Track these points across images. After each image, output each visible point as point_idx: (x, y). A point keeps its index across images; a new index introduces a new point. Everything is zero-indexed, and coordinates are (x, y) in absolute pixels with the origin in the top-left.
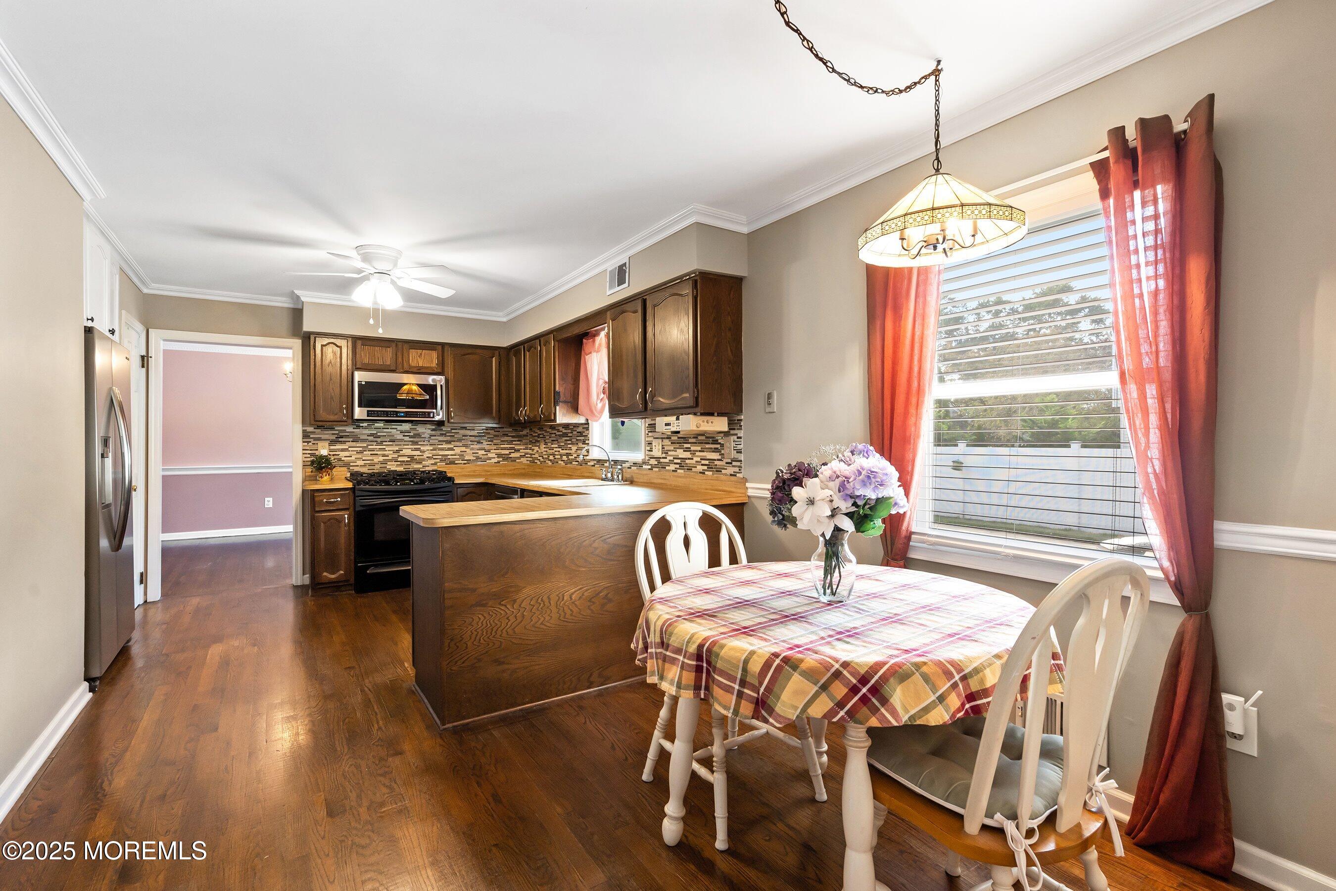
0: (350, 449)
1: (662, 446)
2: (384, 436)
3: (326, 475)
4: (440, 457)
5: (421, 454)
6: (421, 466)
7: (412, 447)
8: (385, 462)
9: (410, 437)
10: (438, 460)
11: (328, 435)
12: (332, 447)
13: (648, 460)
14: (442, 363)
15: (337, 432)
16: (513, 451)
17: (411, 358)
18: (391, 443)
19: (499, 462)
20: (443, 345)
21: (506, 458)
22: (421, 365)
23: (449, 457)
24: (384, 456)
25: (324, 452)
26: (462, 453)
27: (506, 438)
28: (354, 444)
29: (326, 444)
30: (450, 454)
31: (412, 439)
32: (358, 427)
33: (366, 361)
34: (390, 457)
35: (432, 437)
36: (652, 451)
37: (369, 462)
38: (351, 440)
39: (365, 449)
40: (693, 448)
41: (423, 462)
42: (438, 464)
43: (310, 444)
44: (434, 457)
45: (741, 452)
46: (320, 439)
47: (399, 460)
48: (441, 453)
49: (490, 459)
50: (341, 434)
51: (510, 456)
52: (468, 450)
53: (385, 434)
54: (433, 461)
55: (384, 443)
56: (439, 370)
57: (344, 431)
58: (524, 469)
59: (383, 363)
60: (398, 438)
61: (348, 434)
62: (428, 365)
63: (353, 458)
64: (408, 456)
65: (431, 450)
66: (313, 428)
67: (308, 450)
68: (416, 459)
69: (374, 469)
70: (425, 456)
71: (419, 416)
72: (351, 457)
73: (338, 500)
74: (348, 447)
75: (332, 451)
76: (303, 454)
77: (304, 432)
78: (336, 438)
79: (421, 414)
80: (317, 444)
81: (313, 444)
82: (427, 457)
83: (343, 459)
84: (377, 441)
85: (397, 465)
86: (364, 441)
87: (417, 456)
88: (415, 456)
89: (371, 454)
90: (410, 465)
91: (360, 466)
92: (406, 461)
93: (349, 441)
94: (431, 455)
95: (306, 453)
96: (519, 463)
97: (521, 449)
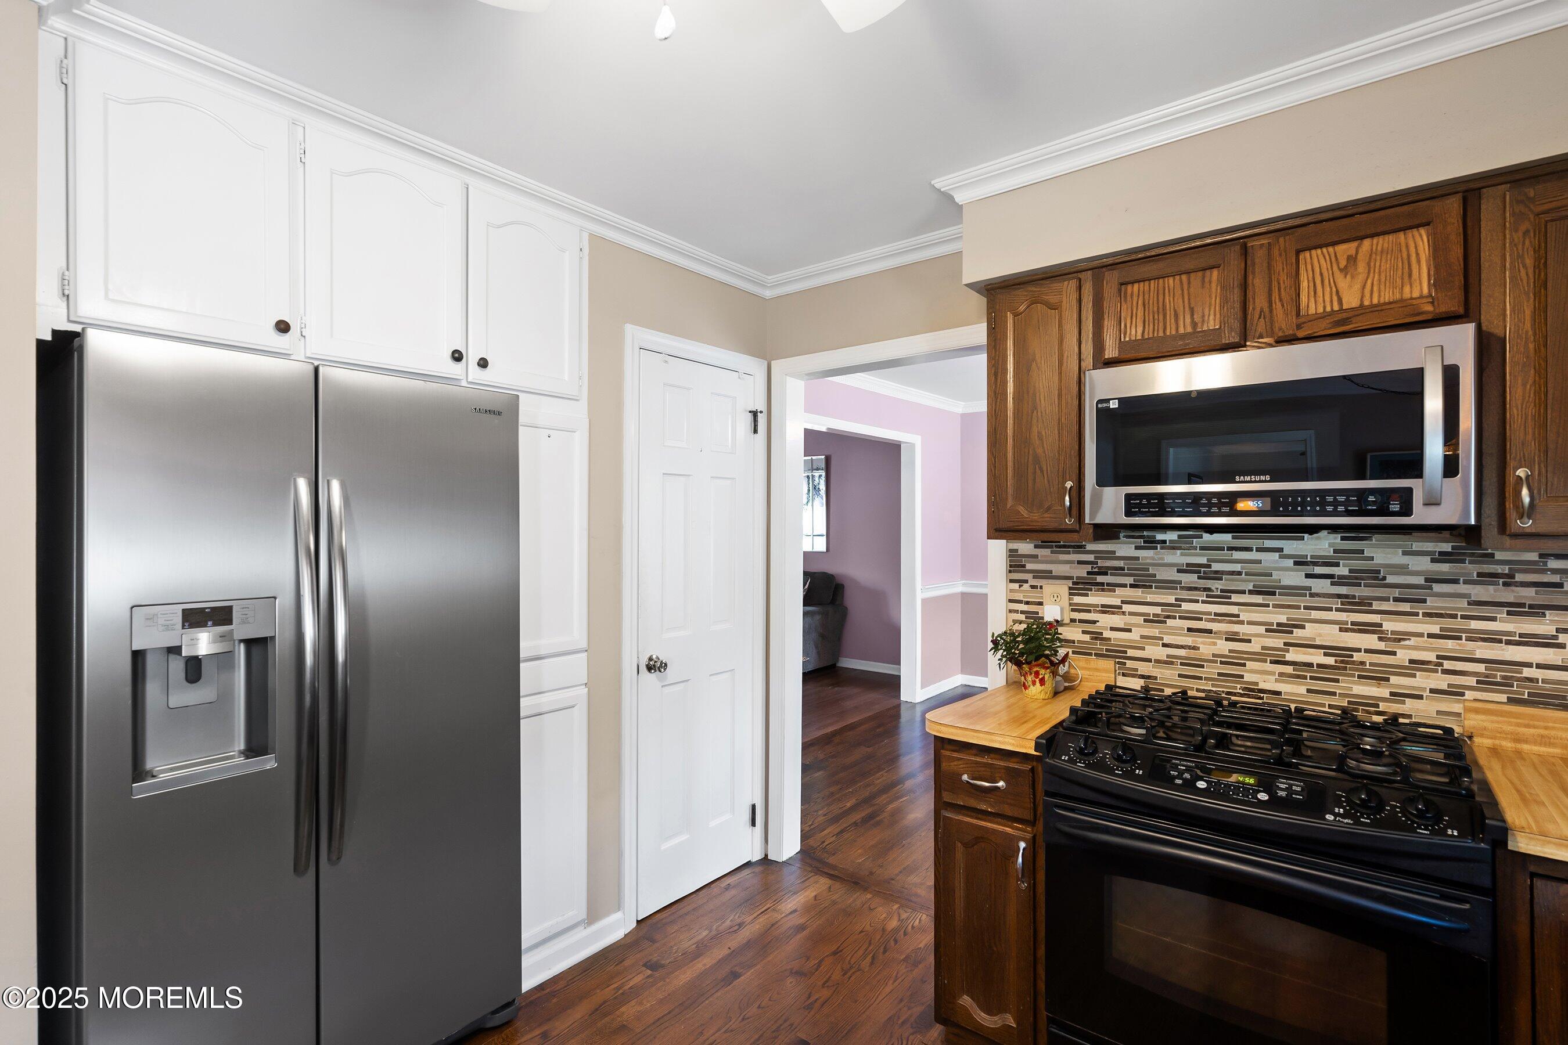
0: (1126, 608)
2: (1232, 573)
3: (1034, 683)
4: (1480, 667)
5: (1381, 646)
6: (1384, 692)
7: (1343, 616)
8: (1236, 660)
9: (1337, 580)
10: (1472, 681)
11: (1068, 564)
12: (1077, 599)
14: (1465, 269)
15: (1091, 558)
17: (1304, 284)
18: (1258, 599)
20: (1468, 188)
22: (1351, 301)
23: (1530, 672)
24: (1232, 638)
25: (1050, 613)
28: (1137, 594)
29: (1062, 589)
31: (1343, 590)
32: (1151, 544)
33: (1133, 332)
34: (1255, 647)
35: (1437, 588)
37: (1182, 652)
38: (1130, 580)
39: (1171, 611)
41: (1394, 679)
42: (1469, 695)
43: (1026, 586)
44: (1448, 665)
46: (1048, 575)
47: (1290, 656)
48: (1486, 651)
50: (1101, 563)
53: (1237, 567)
54: (1441, 682)
55: (1235, 598)
56: (1454, 306)
57: (1111, 555)
59: (1194, 325)
60: (1286, 582)
61: (1121, 564)
62: (1387, 296)
63: (1135, 636)
64: (1329, 650)
65: (1430, 636)
66: (1032, 546)
67: (1020, 602)
68: (1363, 663)
69: (1200, 678)
70: (1403, 656)
71: (1330, 508)
72: (1130, 630)
73: (998, 788)
74: (1123, 602)
75: (1079, 611)
76: (1010, 611)
77: (1010, 556)
78: (1089, 573)
79: (1341, 499)
80: (1041, 587)
81: (1033, 587)
82: (1411, 661)
83: (1107, 634)
84: (1209, 589)
85: (1281, 674)
86: (1169, 585)
87: (1367, 651)
88: (1359, 650)
89: (1189, 630)
90: (1337, 681)
91: (1157, 661)
92: (1319, 666)
93: (1125, 586)
94: (1431, 657)
95: (1016, 611)
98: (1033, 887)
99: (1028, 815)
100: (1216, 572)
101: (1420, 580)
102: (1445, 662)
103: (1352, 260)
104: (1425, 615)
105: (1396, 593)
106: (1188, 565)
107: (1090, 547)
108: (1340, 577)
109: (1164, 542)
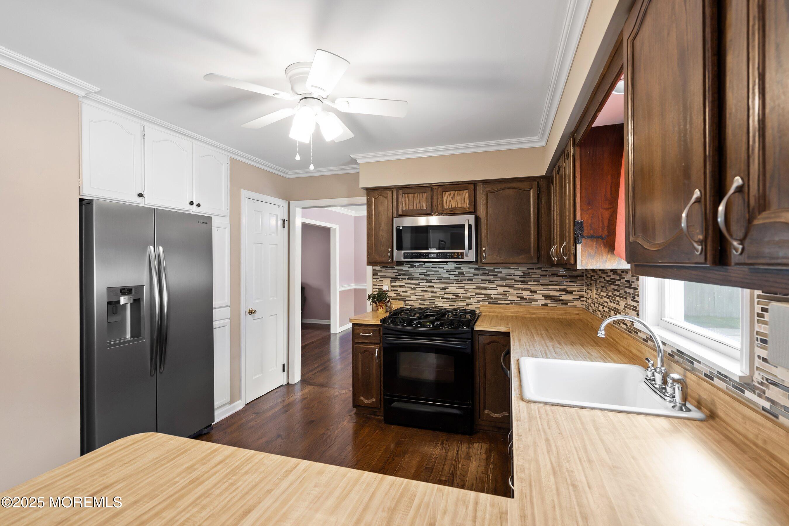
0: (406, 285)
3: (380, 308)
4: (483, 296)
5: (464, 292)
6: (464, 304)
7: (456, 285)
8: (433, 299)
10: (481, 299)
11: (390, 273)
12: (393, 284)
14: (474, 202)
15: (396, 271)
16: (564, 293)
17: (444, 200)
18: (438, 281)
19: (546, 304)
20: (475, 184)
21: (555, 300)
22: (454, 206)
23: (492, 296)
24: (432, 292)
25: (385, 288)
26: (506, 293)
27: (555, 278)
28: (409, 281)
29: (389, 280)
30: (493, 293)
31: (456, 278)
32: (412, 266)
33: (406, 207)
34: (437, 294)
35: (475, 277)
37: (420, 297)
38: (407, 277)
39: (418, 286)
41: (467, 300)
42: (481, 303)
43: (378, 280)
44: (477, 296)
46: (384, 277)
47: (445, 296)
48: (484, 292)
49: (536, 300)
50: (399, 272)
51: (561, 298)
52: (512, 290)
53: (433, 273)
54: (476, 300)
55: (433, 281)
56: (472, 210)
57: (402, 270)
58: (578, 314)
59: (421, 207)
60: (444, 277)
61: (404, 273)
62: (460, 206)
63: (408, 294)
64: (454, 294)
65: (474, 289)
66: (380, 268)
67: (376, 285)
68: (461, 297)
69: (424, 304)
70: (469, 294)
71: (448, 257)
72: (407, 292)
73: (370, 335)
74: (405, 284)
75: (393, 287)
76: (373, 288)
77: (373, 271)
78: (396, 276)
79: (450, 255)
80: (383, 280)
81: (380, 280)
82: (470, 295)
83: (401, 293)
84: (427, 279)
85: (443, 301)
86: (417, 278)
87: (462, 294)
88: (460, 294)
89: (422, 291)
90: (455, 302)
91: (414, 300)
92: (452, 298)
93: (405, 279)
94: (474, 294)
95: (375, 288)
96: (571, 306)
97: (575, 291)
98: (380, 361)
99: (378, 342)
100: (428, 274)
101: (472, 275)
102: (477, 295)
103: (454, 196)
104: (473, 283)
105: (467, 278)
106: (422, 272)
107: (396, 268)
108: (456, 275)
109: (416, 266)
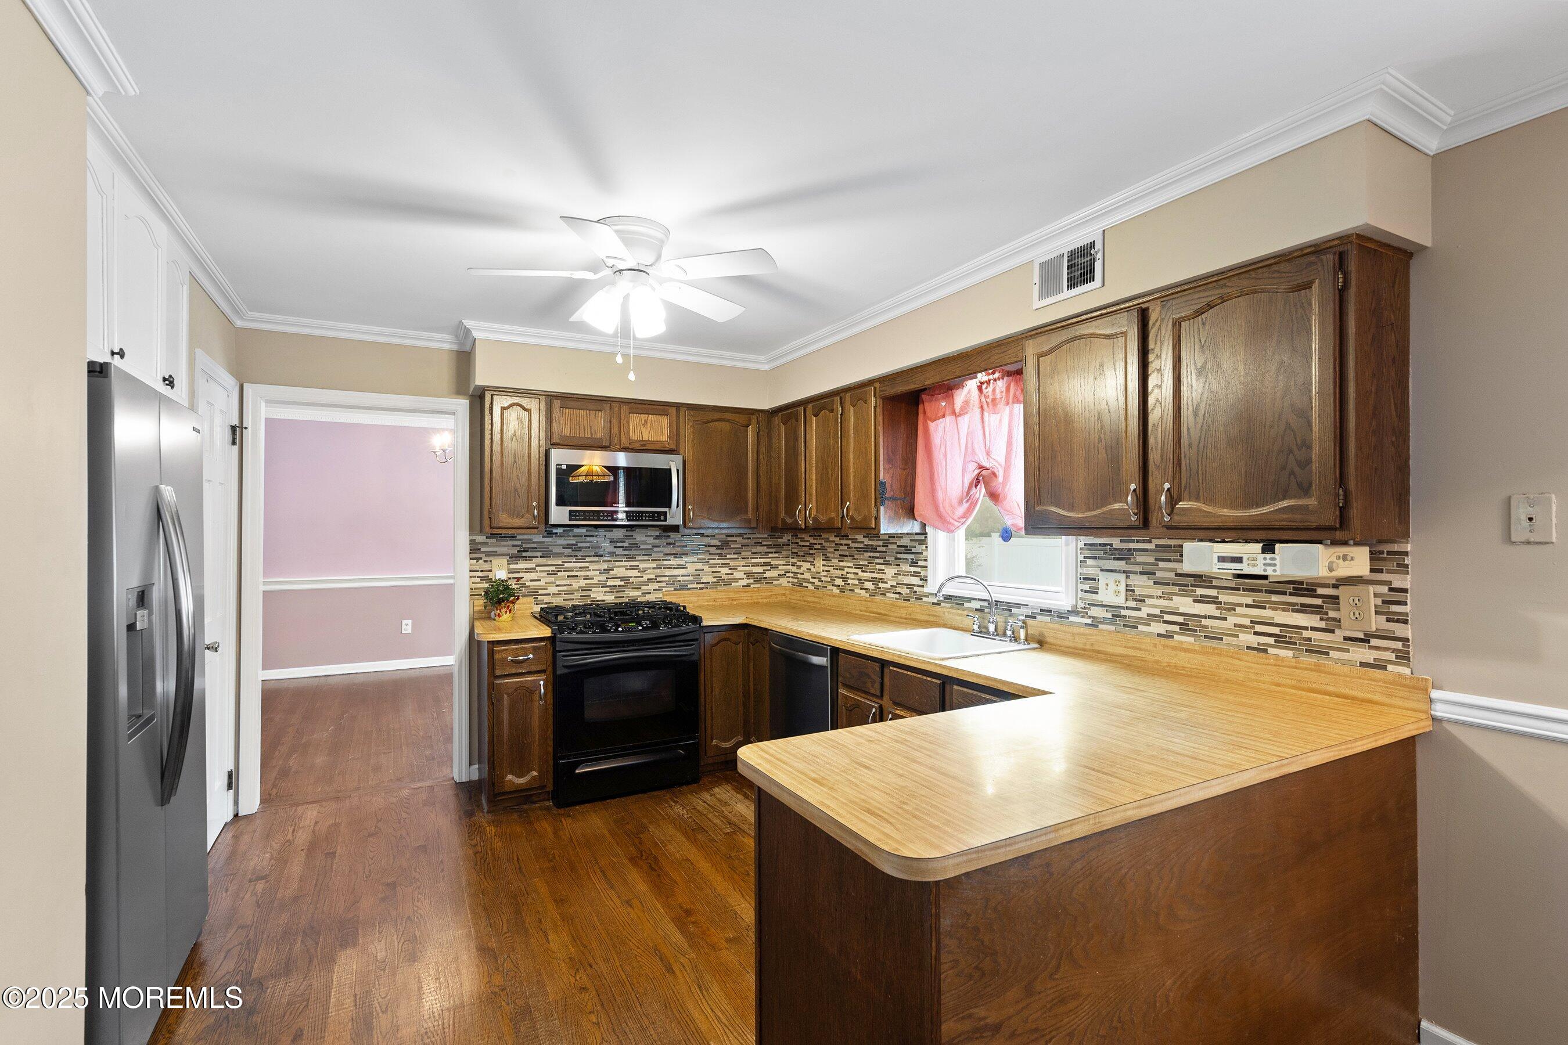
0: (538, 568)
1: (1127, 586)
2: (586, 548)
3: (506, 612)
4: (666, 579)
5: (639, 574)
6: (639, 593)
7: (626, 564)
8: (587, 589)
9: (625, 548)
10: (664, 584)
11: (507, 547)
12: (512, 566)
13: (1085, 608)
14: (676, 435)
15: (519, 543)
16: (769, 568)
17: (631, 427)
18: (596, 559)
19: (748, 585)
20: (678, 406)
21: (758, 578)
22: (646, 438)
23: (679, 578)
24: (586, 578)
25: (500, 575)
26: (698, 573)
27: (759, 549)
28: (544, 561)
29: (504, 561)
30: (681, 574)
31: (626, 552)
32: (553, 535)
33: (566, 432)
34: (595, 581)
35: (655, 549)
36: (1097, 593)
37: (565, 588)
38: (540, 554)
39: (560, 568)
40: (1223, 598)
41: (643, 587)
42: (664, 589)
43: (481, 561)
44: (658, 579)
45: (1406, 622)
46: (494, 554)
47: (608, 584)
48: (668, 572)
49: (736, 580)
50: (526, 546)
51: (765, 576)
52: (706, 568)
53: (588, 545)
54: (656, 586)
55: (587, 559)
56: (673, 446)
57: (530, 541)
58: (784, 595)
59: (592, 434)
60: (607, 550)
61: (535, 545)
62: (656, 439)
63: (542, 583)
64: (622, 578)
65: (653, 568)
66: (485, 537)
67: (478, 571)
68: (633, 582)
69: (573, 599)
70: (646, 577)
71: (644, 518)
72: (540, 580)
73: (529, 658)
74: (536, 566)
75: (513, 573)
76: (471, 577)
77: (470, 544)
78: (518, 551)
79: (647, 515)
80: (491, 561)
81: (485, 561)
82: (648, 579)
83: (528, 584)
84: (577, 556)
85: (605, 592)
86: (558, 555)
87: (635, 577)
88: (631, 577)
89: (568, 576)
90: (624, 591)
91: (553, 594)
92: (619, 586)
93: (537, 557)
94: (653, 577)
95: (475, 577)
96: (776, 585)
97: (780, 565)
98: (546, 702)
99: (544, 668)
100: (580, 547)
101: (650, 547)
103: (646, 421)
104: (652, 560)
105: (644, 552)
106: (567, 545)
107: (519, 537)
108: (626, 547)
109: (557, 533)
